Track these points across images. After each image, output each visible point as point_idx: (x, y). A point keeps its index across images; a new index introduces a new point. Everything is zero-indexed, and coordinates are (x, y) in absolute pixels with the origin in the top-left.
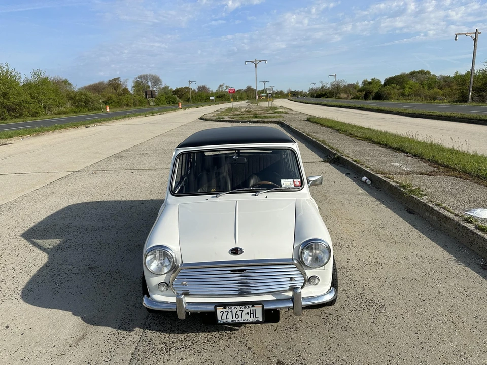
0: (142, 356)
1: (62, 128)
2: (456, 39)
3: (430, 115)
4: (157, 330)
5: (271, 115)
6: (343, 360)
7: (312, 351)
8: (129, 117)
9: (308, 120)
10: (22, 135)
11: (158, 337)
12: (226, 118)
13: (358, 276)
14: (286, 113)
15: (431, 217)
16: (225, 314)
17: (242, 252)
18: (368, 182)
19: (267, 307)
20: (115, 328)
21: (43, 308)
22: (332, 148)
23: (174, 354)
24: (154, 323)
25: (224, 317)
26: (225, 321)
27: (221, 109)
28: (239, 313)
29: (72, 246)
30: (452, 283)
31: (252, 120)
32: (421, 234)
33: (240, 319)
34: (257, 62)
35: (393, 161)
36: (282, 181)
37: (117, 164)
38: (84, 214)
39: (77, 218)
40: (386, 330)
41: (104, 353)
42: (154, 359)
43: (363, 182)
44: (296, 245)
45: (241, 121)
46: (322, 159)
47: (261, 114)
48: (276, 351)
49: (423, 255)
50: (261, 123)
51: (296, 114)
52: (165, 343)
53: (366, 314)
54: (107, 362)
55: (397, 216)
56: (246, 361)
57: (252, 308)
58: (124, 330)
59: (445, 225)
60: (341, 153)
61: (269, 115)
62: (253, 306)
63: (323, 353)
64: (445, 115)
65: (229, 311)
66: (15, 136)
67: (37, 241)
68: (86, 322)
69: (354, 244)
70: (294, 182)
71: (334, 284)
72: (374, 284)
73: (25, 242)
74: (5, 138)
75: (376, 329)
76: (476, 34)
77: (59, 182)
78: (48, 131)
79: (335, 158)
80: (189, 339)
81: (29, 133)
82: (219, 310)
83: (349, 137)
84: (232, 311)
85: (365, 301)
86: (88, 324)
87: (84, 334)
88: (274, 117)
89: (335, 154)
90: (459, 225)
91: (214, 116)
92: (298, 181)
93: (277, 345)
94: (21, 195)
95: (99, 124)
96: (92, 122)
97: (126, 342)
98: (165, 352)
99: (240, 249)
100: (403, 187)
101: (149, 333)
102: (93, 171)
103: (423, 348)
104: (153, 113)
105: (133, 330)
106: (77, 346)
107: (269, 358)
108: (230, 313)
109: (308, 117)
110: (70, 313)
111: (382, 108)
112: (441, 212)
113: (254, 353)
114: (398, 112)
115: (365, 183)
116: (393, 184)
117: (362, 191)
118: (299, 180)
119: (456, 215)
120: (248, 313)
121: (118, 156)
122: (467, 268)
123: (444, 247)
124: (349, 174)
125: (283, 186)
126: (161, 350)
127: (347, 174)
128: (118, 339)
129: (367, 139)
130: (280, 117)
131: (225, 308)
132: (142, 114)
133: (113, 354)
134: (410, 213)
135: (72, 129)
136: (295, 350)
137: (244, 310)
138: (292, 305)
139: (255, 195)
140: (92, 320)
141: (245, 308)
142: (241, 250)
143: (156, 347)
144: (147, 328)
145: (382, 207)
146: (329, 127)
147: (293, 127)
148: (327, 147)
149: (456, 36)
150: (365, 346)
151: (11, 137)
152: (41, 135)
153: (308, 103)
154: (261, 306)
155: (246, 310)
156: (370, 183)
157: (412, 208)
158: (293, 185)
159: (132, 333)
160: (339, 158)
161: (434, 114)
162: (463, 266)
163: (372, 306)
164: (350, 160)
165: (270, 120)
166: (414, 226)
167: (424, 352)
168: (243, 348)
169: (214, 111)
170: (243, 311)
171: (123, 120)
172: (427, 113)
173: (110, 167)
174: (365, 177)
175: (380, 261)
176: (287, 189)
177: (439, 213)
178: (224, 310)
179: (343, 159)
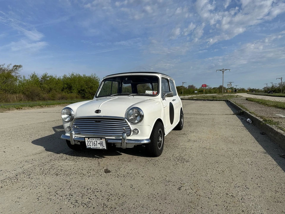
7: (127, 168)
9: (247, 99)
11: (66, 156)
12: (195, 98)
15: (272, 134)
16: (89, 142)
18: (250, 121)
19: (109, 141)
20: (54, 153)
21: (35, 145)
22: (243, 108)
23: (66, 161)
24: (70, 153)
25: (89, 145)
26: (89, 147)
28: (95, 143)
31: (209, 99)
33: (96, 146)
34: (224, 70)
36: (147, 91)
41: (41, 158)
42: (57, 161)
43: (247, 122)
44: (127, 111)
46: (233, 113)
48: (110, 166)
53: (173, 162)
57: (101, 141)
62: (101, 139)
65: (91, 140)
67: (57, 129)
68: (46, 150)
70: (153, 92)
72: (195, 154)
75: (172, 167)
79: (241, 112)
80: (77, 158)
82: (86, 140)
85: (180, 158)
87: (41, 153)
92: (155, 92)
93: (113, 164)
106: (35, 155)
107: (104, 167)
108: (91, 142)
110: (43, 147)
113: (99, 165)
116: (261, 120)
117: (241, 125)
120: (99, 144)
126: (63, 159)
127: (242, 119)
128: (51, 155)
131: (89, 139)
133: (44, 158)
134: (262, 134)
136: (119, 167)
139: (129, 96)
141: (98, 140)
142: (100, 111)
147: (232, 101)
148: (241, 108)
154: (105, 139)
155: (99, 142)
157: (265, 132)
158: (152, 94)
159: (59, 154)
160: (243, 112)
162: (267, 154)
163: (182, 160)
165: (221, 99)
168: (97, 163)
174: (249, 119)
176: (148, 95)
177: (275, 131)
178: (89, 140)
179: (245, 112)
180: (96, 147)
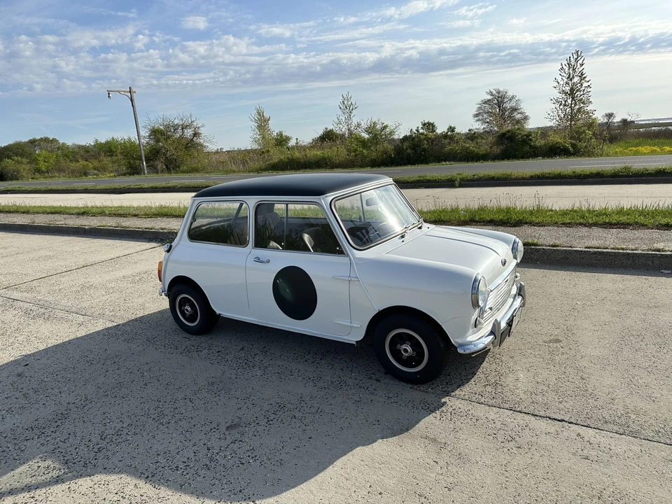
0: (498, 400)
2: (109, 97)
22: (148, 229)
58: (438, 409)
64: (161, 186)
76: (130, 92)
87: (426, 437)
97: (466, 408)
98: (500, 387)
101: (458, 393)
105: (445, 402)
106: (449, 443)
128: (455, 413)
144: (448, 393)
149: (109, 94)
159: (449, 403)
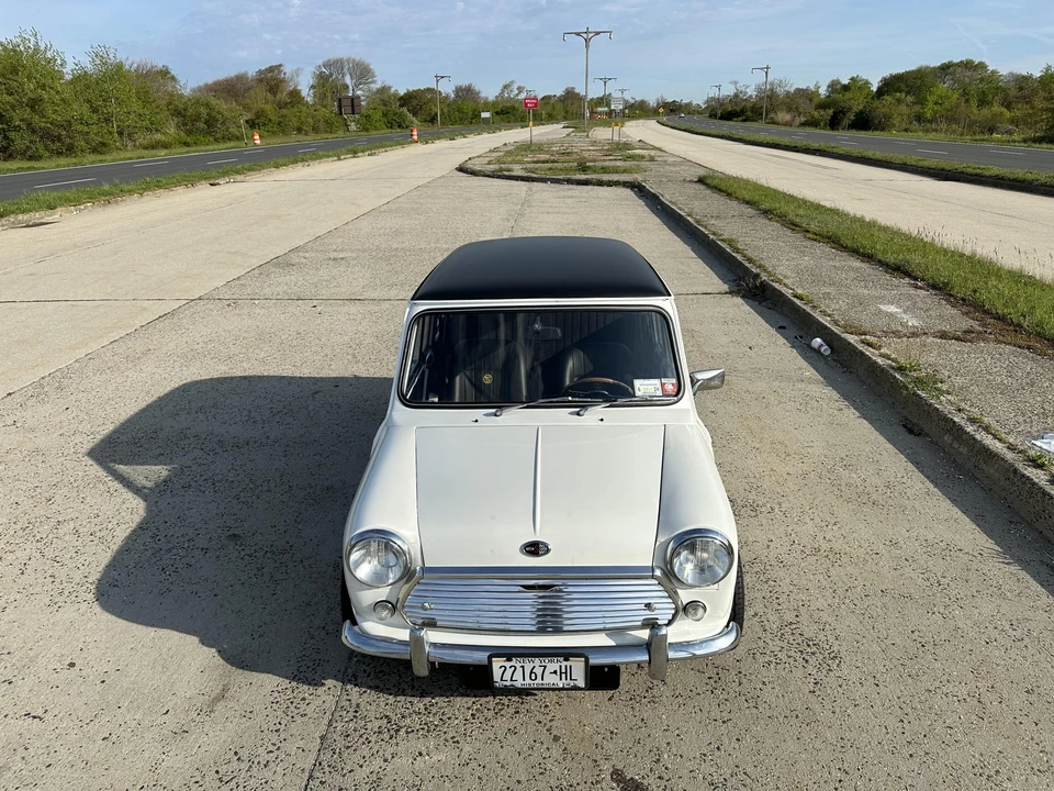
0: (341, 743)
1: (159, 187)
3: (976, 175)
4: (370, 688)
5: (618, 163)
6: (745, 773)
7: (684, 750)
8: (303, 160)
9: (701, 181)
10: (76, 202)
11: (374, 704)
12: (518, 170)
13: (788, 581)
14: (652, 159)
15: (956, 445)
16: (511, 671)
17: (548, 551)
18: (826, 350)
19: (595, 661)
20: (287, 678)
21: (140, 626)
22: (750, 260)
23: (405, 742)
24: (365, 671)
25: (507, 676)
26: (508, 683)
27: (505, 144)
28: (539, 671)
29: (194, 484)
30: (987, 608)
31: (573, 177)
32: (931, 486)
33: (539, 681)
34: (590, 35)
35: (882, 299)
36: (638, 383)
37: (282, 283)
38: (215, 406)
39: (201, 417)
40: (838, 710)
41: (266, 731)
42: (365, 751)
43: (814, 349)
44: (662, 539)
45: (549, 179)
46: (725, 287)
47: (594, 161)
48: (609, 746)
49: (930, 537)
50: (594, 185)
51: (674, 164)
52: (387, 717)
53: (799, 673)
54: (271, 752)
55: (881, 439)
56: (549, 766)
57: (565, 663)
58: (303, 683)
59: (984, 467)
60: (769, 273)
61: (613, 163)
62: (566, 659)
63: (705, 755)
65: (518, 665)
66: (62, 205)
67: (121, 468)
68: (227, 660)
69: (783, 505)
70: (663, 385)
71: (737, 615)
72: (821, 603)
73: (96, 470)
74: (41, 209)
75: (817, 707)
77: (160, 325)
78: (131, 192)
79: (756, 287)
80: (434, 711)
81: (92, 198)
82: (497, 664)
83: (789, 232)
84: (523, 667)
85: (800, 641)
86: (232, 664)
87: (225, 689)
88: (625, 171)
89: (757, 276)
90: (1016, 471)
91: (489, 163)
92: (670, 384)
93: (612, 733)
94: (81, 353)
95: (239, 178)
96: (224, 174)
97: (309, 711)
98: (386, 736)
99: (542, 543)
100: (901, 369)
101: (354, 691)
102: (229, 299)
103: (911, 755)
104: (355, 153)
105: (323, 684)
106: (212, 715)
107: (596, 761)
108: (519, 670)
109: (702, 172)
110: (194, 640)
111: (870, 154)
112: (978, 437)
113: (565, 749)
114: (905, 164)
115: (817, 351)
116: (880, 361)
117: (809, 372)
118: (674, 381)
119: (1011, 448)
120: (555, 672)
121: (282, 263)
122: (1023, 574)
123: (979, 519)
124: (784, 328)
125: (638, 393)
126: (380, 732)
127: (780, 328)
128: (292, 703)
129: (829, 238)
130: (638, 170)
131: (509, 660)
132: (331, 153)
133: (283, 736)
134: (911, 431)
135: (181, 190)
136: (648, 748)
137: (549, 665)
138: (646, 658)
139: (578, 414)
140: (240, 659)
141: (551, 661)
142: (546, 545)
143: (369, 726)
144: (350, 681)
145: (851, 415)
146: (747, 203)
147: (666, 199)
148: (739, 257)
150: (792, 746)
151: (51, 207)
152: (116, 202)
153: (702, 134)
154: (583, 657)
155: (553, 666)
156: (829, 352)
157: (915, 421)
158: (659, 393)
159: (321, 690)
160: (764, 287)
161: (987, 173)
162: (1014, 569)
163: (813, 653)
164: (788, 293)
165: (615, 177)
166: (917, 464)
167: (914, 764)
168: (544, 736)
169: (490, 151)
170: (545, 667)
171: (290, 168)
172: (969, 170)
173: (267, 291)
174: (819, 340)
175: (837, 546)
176: (647, 402)
177: (974, 439)
178: (508, 664)
179: (774, 289)
180: (541, 682)
